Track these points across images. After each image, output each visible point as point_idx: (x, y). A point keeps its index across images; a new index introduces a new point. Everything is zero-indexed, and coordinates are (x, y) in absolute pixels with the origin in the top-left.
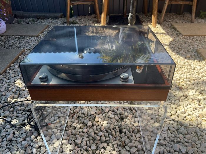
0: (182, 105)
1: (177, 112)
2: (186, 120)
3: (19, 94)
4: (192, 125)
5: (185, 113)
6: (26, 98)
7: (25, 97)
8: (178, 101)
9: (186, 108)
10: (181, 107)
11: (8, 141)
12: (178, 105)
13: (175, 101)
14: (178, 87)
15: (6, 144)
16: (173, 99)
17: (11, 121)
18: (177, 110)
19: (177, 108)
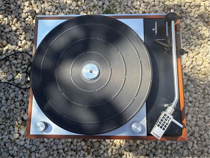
0: (202, 53)
1: (193, 62)
2: (200, 73)
3: (7, 38)
4: (203, 81)
5: (201, 65)
6: (17, 45)
7: (16, 43)
8: (199, 46)
9: (205, 58)
10: (200, 55)
11: (20, 101)
12: (197, 52)
13: (195, 46)
14: (207, 20)
15: (19, 104)
16: (194, 44)
17: (13, 79)
18: (194, 59)
19: (194, 57)
